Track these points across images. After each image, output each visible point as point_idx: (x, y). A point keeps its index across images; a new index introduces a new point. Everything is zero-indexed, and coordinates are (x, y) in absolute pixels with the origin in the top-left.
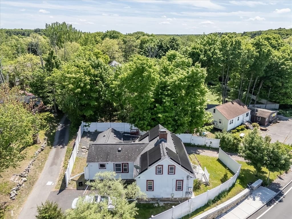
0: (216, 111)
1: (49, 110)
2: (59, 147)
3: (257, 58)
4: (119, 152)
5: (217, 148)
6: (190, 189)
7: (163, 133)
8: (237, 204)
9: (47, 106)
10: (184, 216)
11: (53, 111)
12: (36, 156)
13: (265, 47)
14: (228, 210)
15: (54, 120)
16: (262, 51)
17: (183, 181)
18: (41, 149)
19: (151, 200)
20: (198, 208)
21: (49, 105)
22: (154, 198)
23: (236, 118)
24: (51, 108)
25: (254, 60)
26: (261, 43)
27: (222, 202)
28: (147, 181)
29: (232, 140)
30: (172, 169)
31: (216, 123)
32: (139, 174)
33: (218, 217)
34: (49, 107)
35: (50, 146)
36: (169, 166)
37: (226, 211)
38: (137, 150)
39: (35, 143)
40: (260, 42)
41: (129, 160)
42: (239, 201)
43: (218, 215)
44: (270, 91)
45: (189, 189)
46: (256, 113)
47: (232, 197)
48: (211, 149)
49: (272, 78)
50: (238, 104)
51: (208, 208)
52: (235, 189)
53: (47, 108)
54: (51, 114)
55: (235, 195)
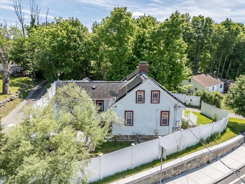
0: (191, 80)
1: (28, 75)
2: (32, 100)
3: (226, 35)
4: (93, 90)
5: (197, 106)
6: (179, 123)
7: (144, 65)
8: (233, 150)
9: (27, 71)
10: (173, 153)
11: (32, 76)
12: (3, 103)
13: (233, 26)
14: (224, 155)
15: (32, 83)
16: (231, 29)
17: (169, 112)
18: (11, 98)
19: (131, 138)
20: (189, 146)
21: (28, 71)
22: (134, 135)
23: (211, 87)
24: (30, 74)
25: (224, 36)
26: (230, 22)
27: (216, 144)
28: (126, 112)
29: (214, 95)
30: (156, 96)
31: (192, 92)
32: (116, 102)
33: (213, 160)
34: (28, 73)
35: (22, 99)
36: (152, 91)
37: (222, 155)
38: (114, 88)
39: (5, 93)
40: (228, 22)
41: (104, 97)
42: (235, 147)
43: (213, 158)
44: (239, 69)
45: (177, 123)
46: (229, 85)
47: (226, 141)
48: (192, 107)
49: (241, 56)
50: (211, 77)
51: (201, 147)
52: (227, 135)
53: (26, 73)
54: (29, 79)
55: (229, 139)
